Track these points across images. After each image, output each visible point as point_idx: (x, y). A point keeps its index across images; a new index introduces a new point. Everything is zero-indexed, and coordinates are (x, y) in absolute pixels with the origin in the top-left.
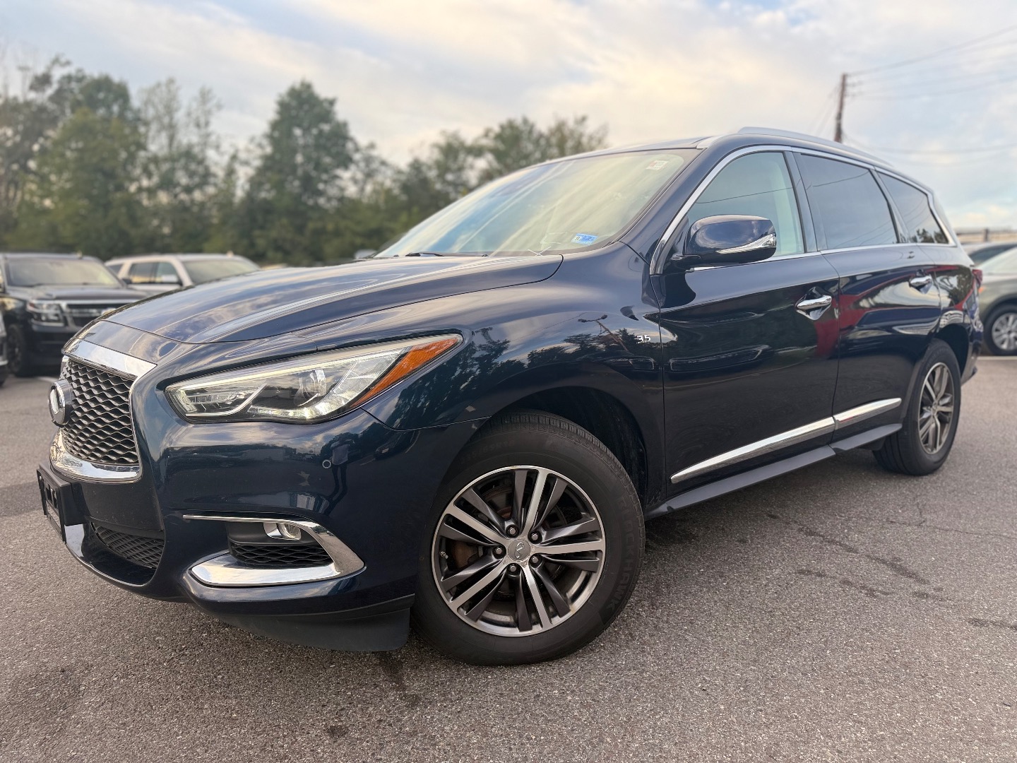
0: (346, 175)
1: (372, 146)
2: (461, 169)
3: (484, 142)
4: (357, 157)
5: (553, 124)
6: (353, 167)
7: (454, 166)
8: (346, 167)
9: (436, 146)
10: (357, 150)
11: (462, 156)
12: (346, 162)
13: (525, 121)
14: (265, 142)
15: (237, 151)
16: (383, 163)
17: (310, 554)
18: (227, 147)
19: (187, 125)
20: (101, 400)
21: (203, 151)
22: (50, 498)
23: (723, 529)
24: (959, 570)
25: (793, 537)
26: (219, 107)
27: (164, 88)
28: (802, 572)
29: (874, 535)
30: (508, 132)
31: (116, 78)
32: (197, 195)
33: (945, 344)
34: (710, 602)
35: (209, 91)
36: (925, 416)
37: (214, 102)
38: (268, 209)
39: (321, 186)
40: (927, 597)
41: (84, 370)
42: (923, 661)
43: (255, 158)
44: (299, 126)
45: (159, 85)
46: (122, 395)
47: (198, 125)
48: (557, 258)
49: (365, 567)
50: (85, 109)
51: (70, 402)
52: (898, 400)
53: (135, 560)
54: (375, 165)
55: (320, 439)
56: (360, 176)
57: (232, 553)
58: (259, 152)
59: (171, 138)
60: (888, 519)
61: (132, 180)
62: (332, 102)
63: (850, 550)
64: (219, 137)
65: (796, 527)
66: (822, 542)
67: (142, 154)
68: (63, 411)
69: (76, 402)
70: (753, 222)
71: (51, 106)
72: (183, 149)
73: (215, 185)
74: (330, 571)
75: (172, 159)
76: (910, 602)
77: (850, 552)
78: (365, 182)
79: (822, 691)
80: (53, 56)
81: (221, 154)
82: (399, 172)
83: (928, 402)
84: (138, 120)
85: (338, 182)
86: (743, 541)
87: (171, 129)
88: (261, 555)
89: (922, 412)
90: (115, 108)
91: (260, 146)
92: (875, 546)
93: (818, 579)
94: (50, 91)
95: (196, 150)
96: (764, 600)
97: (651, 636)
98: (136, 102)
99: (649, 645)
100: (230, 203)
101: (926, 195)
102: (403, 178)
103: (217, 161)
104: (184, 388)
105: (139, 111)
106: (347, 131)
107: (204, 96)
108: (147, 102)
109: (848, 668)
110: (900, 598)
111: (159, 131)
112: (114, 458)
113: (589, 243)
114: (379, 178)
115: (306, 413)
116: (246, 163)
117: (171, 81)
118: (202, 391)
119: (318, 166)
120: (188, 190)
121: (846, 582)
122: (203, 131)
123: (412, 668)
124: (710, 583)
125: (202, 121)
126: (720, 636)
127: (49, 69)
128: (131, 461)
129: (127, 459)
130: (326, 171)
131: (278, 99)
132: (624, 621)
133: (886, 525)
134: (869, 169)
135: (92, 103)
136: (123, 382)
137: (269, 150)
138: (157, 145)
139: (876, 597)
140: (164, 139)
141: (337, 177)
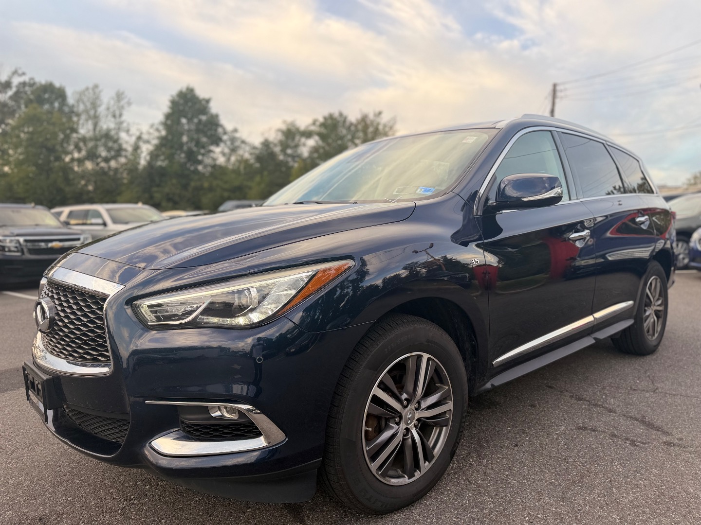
0: (217, 150)
1: (235, 130)
2: (297, 146)
3: (313, 128)
4: (225, 137)
5: (359, 116)
6: (222, 145)
7: (292, 144)
8: (218, 145)
9: (279, 130)
10: (225, 133)
11: (297, 138)
12: (217, 141)
13: (341, 114)
14: (161, 128)
15: (141, 133)
16: (243, 142)
17: (245, 430)
18: (134, 131)
19: (107, 116)
20: (79, 313)
21: (117, 134)
22: (33, 387)
23: (517, 397)
24: (691, 425)
25: (568, 402)
26: (129, 104)
27: (91, 91)
28: (580, 428)
29: (624, 399)
30: (329, 122)
31: (57, 84)
32: (113, 164)
33: (658, 264)
34: (520, 453)
35: (123, 93)
36: (647, 314)
37: (125, 100)
38: (162, 173)
39: (200, 158)
40: (674, 445)
41: (64, 290)
42: (685, 495)
43: (154, 139)
44: (185, 117)
45: (87, 89)
46: (97, 309)
47: (114, 116)
48: (412, 204)
49: (287, 439)
50: (35, 105)
51: (53, 315)
52: (631, 303)
53: (102, 436)
54: (238, 143)
55: (250, 340)
56: (227, 150)
57: (182, 429)
58: (157, 134)
59: (95, 125)
60: (631, 388)
61: (67, 153)
62: (208, 101)
63: (610, 411)
64: (129, 124)
65: (567, 394)
66: (589, 405)
67: (74, 135)
68: (47, 321)
69: (58, 314)
70: (544, 179)
71: (11, 103)
72: (104, 132)
73: (126, 157)
74: (260, 442)
75: (96, 139)
76: (662, 449)
77: (611, 412)
78: (230, 155)
79: (618, 521)
80: (13, 69)
81: (131, 136)
82: (254, 148)
83: (649, 304)
84: (72, 112)
85: (212, 155)
86: (533, 406)
87: (96, 119)
88: (206, 431)
89: (645, 311)
90: (56, 105)
91: (158, 130)
92: (627, 408)
93: (593, 433)
94: (10, 93)
95: (113, 133)
96: (558, 451)
97: (483, 480)
98: (71, 100)
99: (483, 488)
100: (137, 169)
101: (638, 161)
102: (257, 152)
103: (127, 140)
104: (146, 303)
105: (73, 106)
106: (218, 121)
107: (119, 96)
108: (78, 101)
109: (631, 502)
110: (655, 446)
111: (87, 120)
112: (89, 357)
113: (429, 194)
114: (240, 152)
115: (241, 321)
116: (148, 142)
117: (96, 86)
118: (160, 305)
119: (198, 143)
120: (107, 160)
121: (613, 435)
122: (118, 120)
123: (310, 510)
124: (516, 438)
125: (117, 113)
126: (533, 479)
127: (10, 78)
128: (103, 359)
129: (100, 358)
130: (203, 147)
131: (170, 98)
132: (461, 469)
133: (631, 392)
134: (603, 144)
135: (40, 101)
136: (99, 299)
137: (164, 133)
138: (85, 129)
139: (637, 446)
140: (90, 125)
141: (211, 151)
